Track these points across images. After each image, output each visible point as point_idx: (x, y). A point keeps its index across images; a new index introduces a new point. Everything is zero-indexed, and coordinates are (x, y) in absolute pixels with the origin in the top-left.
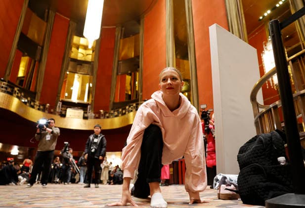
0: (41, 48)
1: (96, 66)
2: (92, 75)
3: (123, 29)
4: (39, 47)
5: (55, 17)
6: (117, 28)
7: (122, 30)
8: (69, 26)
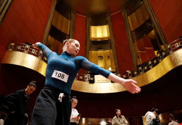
0: (68, 37)
1: (113, 41)
2: (111, 49)
3: (128, 10)
4: (67, 36)
5: (75, 16)
6: (123, 11)
7: (127, 12)
8: (86, 20)
